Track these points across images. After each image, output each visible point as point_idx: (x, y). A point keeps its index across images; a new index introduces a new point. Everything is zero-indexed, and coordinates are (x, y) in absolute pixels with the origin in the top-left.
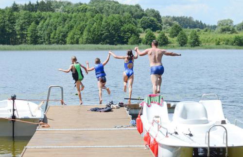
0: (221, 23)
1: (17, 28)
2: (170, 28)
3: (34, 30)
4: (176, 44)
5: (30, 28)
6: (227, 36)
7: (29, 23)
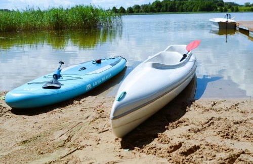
0: (246, 4)
1: (176, 6)
2: (227, 6)
3: (182, 7)
4: (230, 11)
5: (181, 7)
6: (248, 8)
7: (180, 5)
